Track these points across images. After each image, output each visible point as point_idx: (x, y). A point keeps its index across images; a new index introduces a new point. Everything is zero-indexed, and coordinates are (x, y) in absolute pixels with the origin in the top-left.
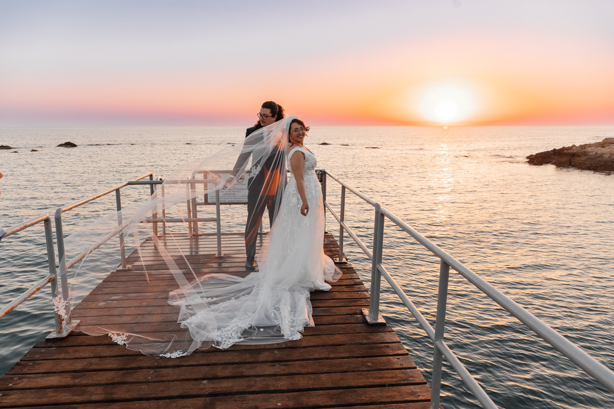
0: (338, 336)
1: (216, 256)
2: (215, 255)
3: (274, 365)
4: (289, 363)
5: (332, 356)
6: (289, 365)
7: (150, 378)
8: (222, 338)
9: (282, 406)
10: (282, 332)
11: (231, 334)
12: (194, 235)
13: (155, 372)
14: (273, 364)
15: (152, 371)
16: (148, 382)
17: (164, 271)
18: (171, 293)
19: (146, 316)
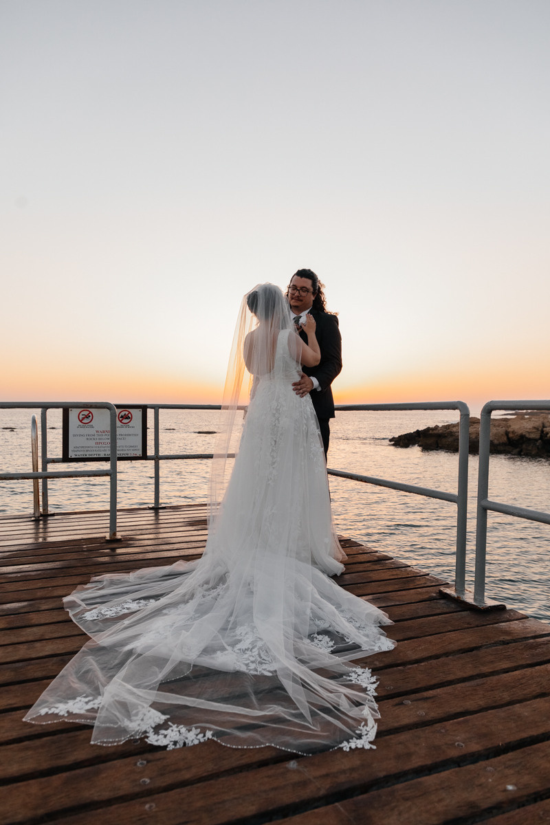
0: (452, 635)
1: (108, 538)
2: (105, 537)
3: (402, 704)
4: (426, 694)
5: (485, 669)
6: (430, 698)
7: (148, 781)
8: (247, 665)
9: (519, 789)
10: (347, 640)
11: (259, 655)
12: (42, 515)
13: (148, 762)
14: (397, 700)
15: (140, 763)
16: (148, 793)
17: (21, 566)
18: (65, 600)
19: (38, 645)
